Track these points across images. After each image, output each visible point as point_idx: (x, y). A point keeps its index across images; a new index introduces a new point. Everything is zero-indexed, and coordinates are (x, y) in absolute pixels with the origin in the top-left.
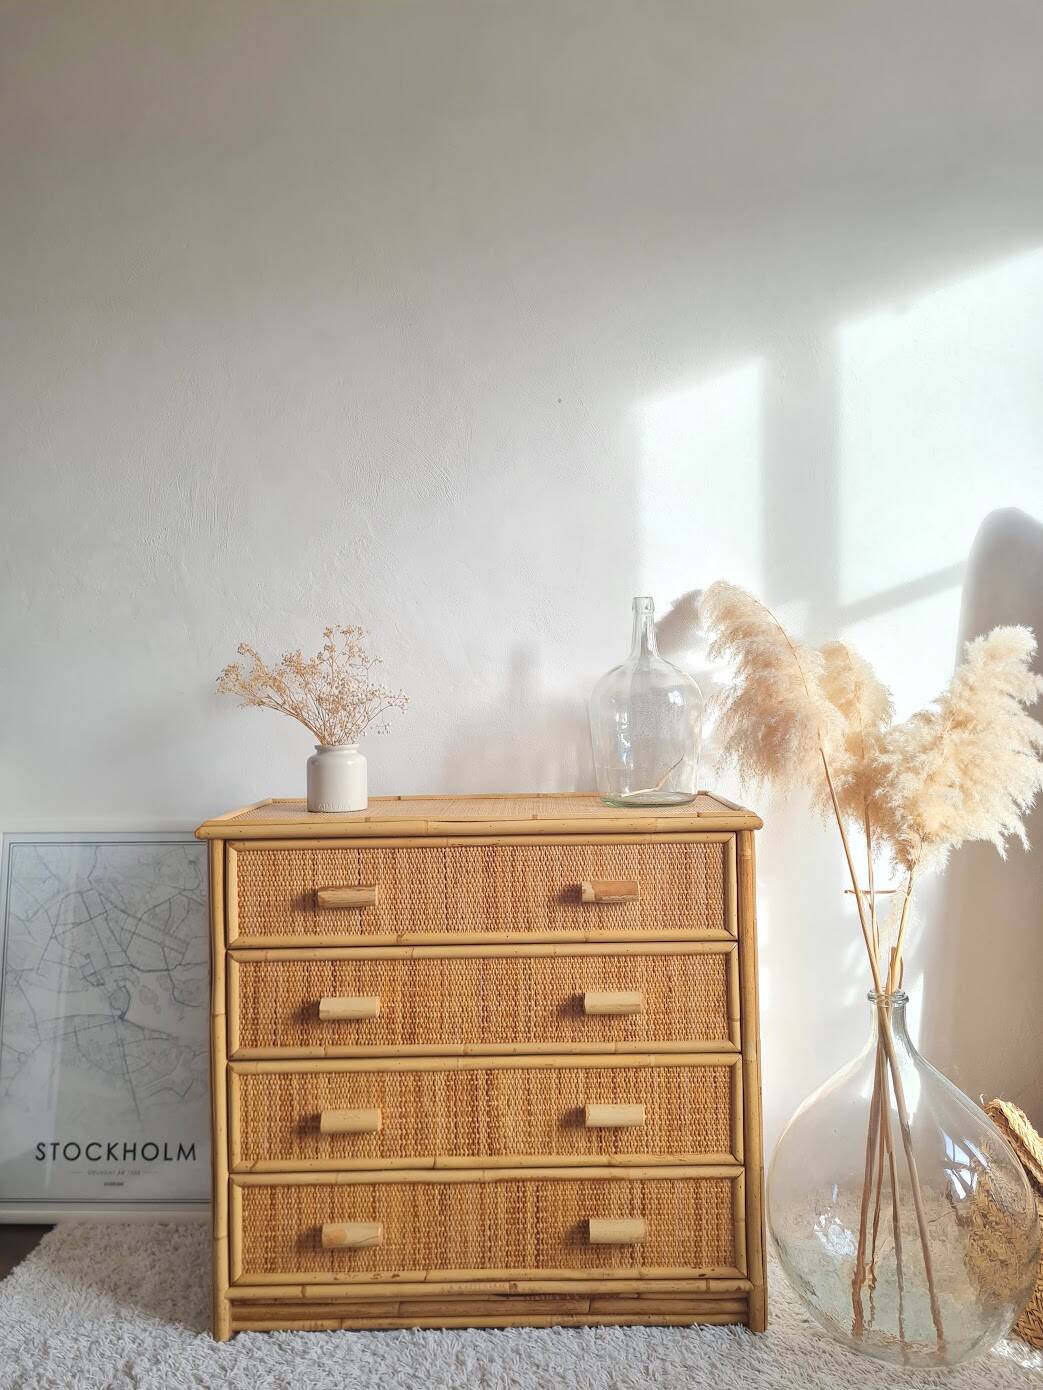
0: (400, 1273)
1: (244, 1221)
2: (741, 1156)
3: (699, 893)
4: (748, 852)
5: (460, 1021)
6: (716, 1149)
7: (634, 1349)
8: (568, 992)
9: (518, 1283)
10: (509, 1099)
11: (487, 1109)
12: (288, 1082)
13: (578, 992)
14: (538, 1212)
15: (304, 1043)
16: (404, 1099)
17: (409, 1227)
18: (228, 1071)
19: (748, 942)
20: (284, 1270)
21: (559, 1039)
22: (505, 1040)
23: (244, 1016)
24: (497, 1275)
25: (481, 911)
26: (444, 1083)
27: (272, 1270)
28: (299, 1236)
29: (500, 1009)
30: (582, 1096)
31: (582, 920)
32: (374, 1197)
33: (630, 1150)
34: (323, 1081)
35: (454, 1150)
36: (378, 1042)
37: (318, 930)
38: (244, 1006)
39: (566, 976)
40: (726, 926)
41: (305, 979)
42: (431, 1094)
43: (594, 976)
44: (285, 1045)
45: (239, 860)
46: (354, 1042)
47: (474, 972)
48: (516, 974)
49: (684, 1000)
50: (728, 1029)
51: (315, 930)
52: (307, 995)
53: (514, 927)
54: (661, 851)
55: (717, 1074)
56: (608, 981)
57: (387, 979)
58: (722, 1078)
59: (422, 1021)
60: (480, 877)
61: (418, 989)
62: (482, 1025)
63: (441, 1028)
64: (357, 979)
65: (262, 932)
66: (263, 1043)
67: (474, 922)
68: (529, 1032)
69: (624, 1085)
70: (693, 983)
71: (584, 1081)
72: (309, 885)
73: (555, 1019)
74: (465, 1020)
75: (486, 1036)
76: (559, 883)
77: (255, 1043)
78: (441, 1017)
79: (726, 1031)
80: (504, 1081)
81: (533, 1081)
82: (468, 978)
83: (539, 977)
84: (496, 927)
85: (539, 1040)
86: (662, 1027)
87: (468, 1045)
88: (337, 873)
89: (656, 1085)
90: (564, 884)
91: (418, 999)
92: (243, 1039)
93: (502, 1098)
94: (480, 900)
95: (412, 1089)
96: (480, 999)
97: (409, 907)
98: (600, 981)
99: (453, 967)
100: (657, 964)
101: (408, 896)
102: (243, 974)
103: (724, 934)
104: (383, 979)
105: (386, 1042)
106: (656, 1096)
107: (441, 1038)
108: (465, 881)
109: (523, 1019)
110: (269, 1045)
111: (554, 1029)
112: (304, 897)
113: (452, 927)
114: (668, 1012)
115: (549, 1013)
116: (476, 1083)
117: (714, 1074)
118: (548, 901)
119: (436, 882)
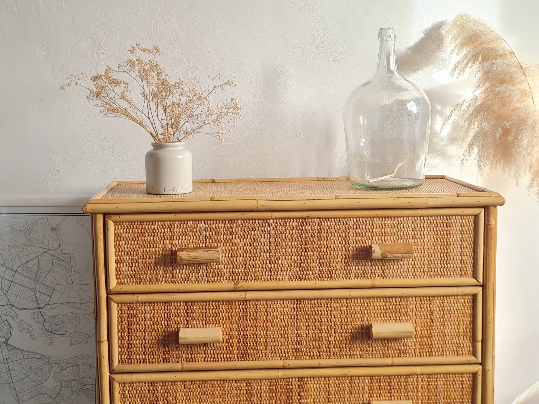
4: (492, 222)
5: (280, 344)
8: (358, 323)
10: (314, 398)
12: (155, 388)
13: (366, 323)
15: (166, 361)
16: (239, 399)
18: (111, 381)
19: (490, 287)
21: (351, 356)
22: (311, 357)
23: (121, 342)
25: (296, 265)
26: (268, 388)
29: (308, 335)
30: (367, 395)
31: (370, 272)
34: (180, 387)
36: (220, 359)
37: (175, 280)
38: (121, 335)
39: (357, 312)
40: (475, 275)
41: (166, 315)
42: (259, 395)
43: (377, 311)
44: (152, 362)
45: (115, 229)
46: (203, 360)
47: (290, 310)
48: (320, 311)
49: (442, 327)
50: (473, 347)
51: (173, 280)
52: (167, 326)
53: (320, 277)
54: (429, 222)
55: (464, 379)
56: (388, 315)
57: (227, 315)
58: (467, 382)
59: (252, 344)
60: (295, 240)
61: (249, 322)
62: (296, 347)
63: (266, 349)
64: (204, 315)
65: (133, 282)
66: (136, 361)
67: (290, 273)
68: (330, 351)
69: (397, 387)
70: (449, 316)
71: (369, 385)
72: (168, 247)
73: (348, 342)
74: (283, 344)
75: (298, 354)
76: (354, 245)
77: (130, 361)
78: (266, 341)
79: (471, 349)
80: (311, 385)
81: (332, 385)
82: (286, 313)
83: (337, 312)
84: (307, 277)
85: (336, 357)
86: (426, 347)
87: (285, 361)
88: (189, 238)
89: (420, 387)
90: (357, 245)
91: (249, 329)
92: (121, 358)
93: (310, 397)
94: (296, 258)
95: (245, 392)
96: (294, 328)
97: (242, 263)
98: (382, 315)
99: (275, 306)
100: (423, 302)
101: (242, 255)
102: (120, 312)
103: (473, 281)
104: (224, 315)
105: (226, 360)
106: (420, 394)
107: (265, 357)
108: (284, 244)
109: (325, 343)
110: (140, 362)
111: (348, 349)
112: (164, 256)
113: (275, 277)
114: (430, 336)
115: (344, 338)
116: (291, 387)
117: (461, 379)
118: (346, 258)
119: (263, 244)
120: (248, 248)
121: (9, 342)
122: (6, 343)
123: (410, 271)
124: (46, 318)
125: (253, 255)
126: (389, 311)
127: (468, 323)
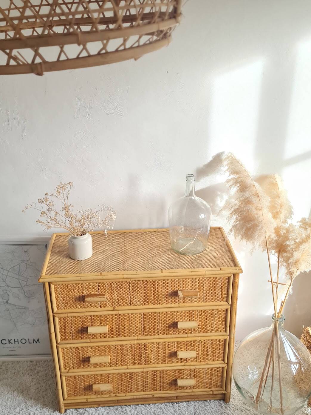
0: (117, 394)
1: (66, 384)
2: (226, 362)
3: (219, 291)
4: (237, 280)
5: (136, 330)
6: (218, 360)
7: (190, 411)
8: (172, 321)
9: (154, 395)
10: (152, 350)
11: (145, 353)
12: (78, 349)
13: (176, 321)
14: (161, 377)
15: (82, 338)
16: (117, 352)
17: (120, 383)
18: (57, 347)
19: (234, 306)
20: (80, 395)
21: (169, 334)
22: (151, 335)
23: (61, 332)
24: (148, 394)
25: (143, 299)
26: (130, 347)
27: (76, 396)
28: (84, 387)
29: (149, 326)
30: (176, 348)
31: (178, 301)
32: (108, 377)
33: (191, 361)
34: (89, 348)
35: (134, 364)
36: (108, 337)
37: (85, 307)
38: (61, 329)
39: (172, 317)
40: (227, 301)
41: (81, 321)
42: (126, 350)
43: (181, 316)
44: (76, 339)
45: (55, 287)
46: (100, 337)
47: (140, 317)
48: (154, 317)
49: (211, 321)
50: (225, 329)
51: (84, 307)
52: (82, 325)
53: (154, 303)
54: (206, 280)
55: (221, 341)
56: (186, 317)
57: (110, 320)
58: (222, 343)
59: (122, 331)
60: (142, 289)
61: (121, 322)
62: (143, 331)
63: (129, 332)
64: (100, 320)
65: (65, 308)
66: (68, 339)
67: (140, 302)
68: (159, 332)
69: (190, 345)
70: (215, 317)
71: (177, 344)
72: (81, 294)
73: (167, 328)
74: (137, 330)
75: (144, 334)
76: (170, 290)
77: (65, 339)
78: (129, 329)
79: (224, 329)
80: (150, 346)
81: (160, 345)
82: (138, 318)
83: (162, 317)
84: (148, 304)
85: (162, 334)
86: (203, 329)
87: (138, 337)
88: (91, 290)
89: (200, 344)
90: (171, 290)
91: (121, 325)
92: (61, 338)
93: (150, 350)
94: (142, 296)
95: (120, 349)
96: (142, 324)
97: (117, 299)
98: (183, 317)
99: (133, 316)
100: (203, 312)
101: (117, 296)
102: (60, 320)
103: (227, 303)
104: (109, 320)
105: (110, 337)
106: (200, 347)
107: (129, 335)
108: (137, 291)
109: (157, 329)
110: (71, 339)
111: (167, 331)
112: (79, 297)
113: (132, 304)
114: (206, 325)
115: (165, 327)
116: (141, 346)
117: (219, 341)
118: (166, 296)
119: (127, 291)
120: (119, 293)
121: (9, 302)
122: (7, 302)
123: (197, 299)
124: (25, 291)
125: (122, 296)
126: (187, 316)
127: (224, 319)
